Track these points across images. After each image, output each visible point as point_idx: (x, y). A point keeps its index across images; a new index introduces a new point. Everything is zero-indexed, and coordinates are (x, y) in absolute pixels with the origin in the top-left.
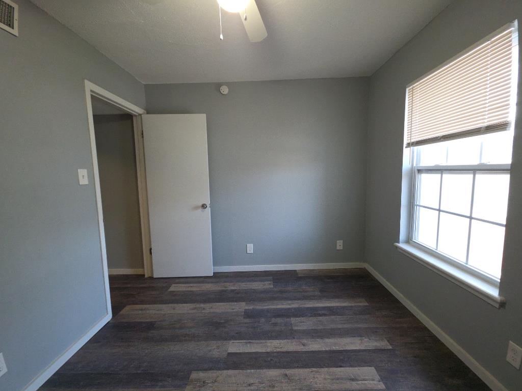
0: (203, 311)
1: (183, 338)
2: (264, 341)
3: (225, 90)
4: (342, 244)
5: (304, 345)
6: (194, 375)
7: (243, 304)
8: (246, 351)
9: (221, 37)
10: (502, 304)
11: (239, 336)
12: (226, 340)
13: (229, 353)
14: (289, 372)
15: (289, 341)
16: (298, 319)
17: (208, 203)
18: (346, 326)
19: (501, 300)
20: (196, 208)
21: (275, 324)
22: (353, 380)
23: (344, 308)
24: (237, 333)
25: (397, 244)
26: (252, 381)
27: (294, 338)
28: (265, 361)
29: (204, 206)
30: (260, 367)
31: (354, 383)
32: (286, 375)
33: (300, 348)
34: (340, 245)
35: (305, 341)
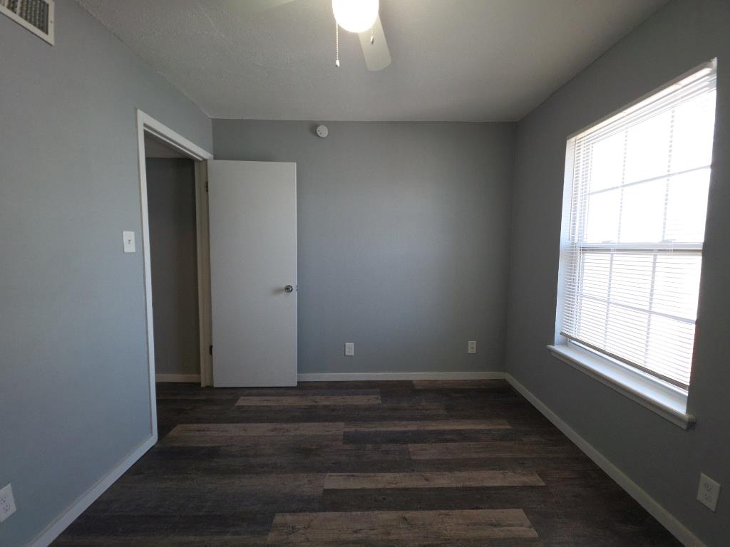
0: (286, 434)
1: (261, 470)
2: (373, 474)
3: (323, 131)
4: (475, 346)
5: (427, 480)
6: (278, 519)
7: (342, 424)
8: (349, 487)
9: (338, 63)
10: (691, 425)
11: (338, 467)
12: (320, 472)
13: (325, 490)
14: (409, 514)
15: (408, 474)
16: (419, 446)
17: (294, 284)
18: (482, 455)
19: (689, 419)
20: (278, 291)
21: (387, 452)
22: (495, 526)
23: (478, 431)
24: (334, 463)
25: (551, 346)
26: (359, 527)
27: (413, 471)
28: (376, 500)
29: (288, 289)
30: (369, 509)
31: (496, 529)
32: (405, 519)
33: (422, 484)
34: (472, 347)
35: (428, 475)
